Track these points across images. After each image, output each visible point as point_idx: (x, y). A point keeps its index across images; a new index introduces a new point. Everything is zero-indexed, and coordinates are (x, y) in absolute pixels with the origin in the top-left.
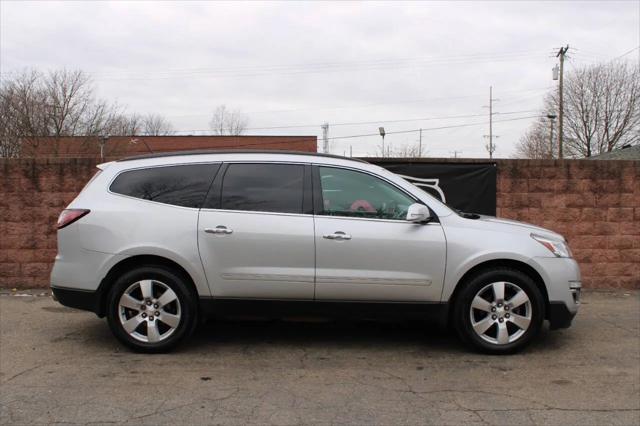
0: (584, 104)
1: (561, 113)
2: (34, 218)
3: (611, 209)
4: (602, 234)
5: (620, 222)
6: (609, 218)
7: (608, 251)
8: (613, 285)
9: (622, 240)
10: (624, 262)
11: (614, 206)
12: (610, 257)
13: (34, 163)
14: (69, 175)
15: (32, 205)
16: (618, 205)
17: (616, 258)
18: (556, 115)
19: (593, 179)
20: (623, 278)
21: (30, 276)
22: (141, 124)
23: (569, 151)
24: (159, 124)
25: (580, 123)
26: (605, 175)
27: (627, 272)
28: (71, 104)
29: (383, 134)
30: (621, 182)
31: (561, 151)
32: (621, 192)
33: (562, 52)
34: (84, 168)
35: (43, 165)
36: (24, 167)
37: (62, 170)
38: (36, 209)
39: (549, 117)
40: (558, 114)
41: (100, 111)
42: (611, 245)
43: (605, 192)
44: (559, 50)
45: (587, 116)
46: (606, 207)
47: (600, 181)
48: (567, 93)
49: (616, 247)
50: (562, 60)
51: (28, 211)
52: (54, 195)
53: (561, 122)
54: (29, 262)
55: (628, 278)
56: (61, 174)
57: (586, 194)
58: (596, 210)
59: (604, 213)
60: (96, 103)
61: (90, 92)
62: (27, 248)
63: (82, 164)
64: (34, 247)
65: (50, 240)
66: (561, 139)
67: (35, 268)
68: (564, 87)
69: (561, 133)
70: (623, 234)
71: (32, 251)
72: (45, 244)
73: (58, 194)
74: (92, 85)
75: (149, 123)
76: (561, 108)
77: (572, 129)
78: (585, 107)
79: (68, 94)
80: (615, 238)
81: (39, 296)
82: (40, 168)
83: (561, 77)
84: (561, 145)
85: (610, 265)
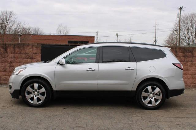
0: (188, 27)
1: (180, 29)
2: (5, 62)
3: (189, 62)
4: (186, 70)
5: (192, 66)
6: (188, 65)
7: (188, 76)
8: (190, 86)
9: (192, 72)
10: (193, 79)
11: (190, 61)
12: (189, 78)
13: (6, 44)
14: (17, 48)
15: (4, 57)
16: (192, 61)
17: (191, 78)
18: (178, 31)
19: (184, 53)
20: (192, 84)
21: (4, 80)
22: (31, 30)
23: (182, 43)
24: (38, 30)
25: (186, 33)
26: (188, 52)
27: (194, 83)
28: (8, 23)
29: (118, 36)
30: (193, 54)
31: (179, 43)
32: (192, 57)
33: (181, 9)
34: (22, 46)
35: (8, 45)
36: (2, 45)
37: (15, 47)
38: (6, 59)
39: (176, 31)
40: (178, 30)
41: (19, 25)
42: (189, 74)
43: (188, 57)
44: (179, 8)
45: (189, 31)
46: (188, 62)
47: (186, 53)
48: (182, 23)
49: (191, 74)
50: (180, 11)
51: (3, 59)
52: (12, 54)
53: (180, 32)
54: (4, 76)
55: (195, 84)
56: (14, 48)
57: (181, 57)
58: (185, 63)
59: (187, 64)
60: (17, 23)
61: (15, 19)
62: (3, 71)
63: (21, 45)
64: (5, 71)
65: (10, 69)
66: (179, 39)
67: (5, 77)
68: (181, 21)
69: (180, 36)
70: (193, 70)
71: (4, 72)
72: (9, 70)
73: (13, 54)
74: (16, 17)
75: (35, 30)
76: (180, 28)
77: (183, 35)
78: (188, 28)
79: (7, 19)
80: (190, 72)
81: (7, 86)
82: (8, 46)
83: (180, 17)
84: (179, 40)
85: (189, 80)
